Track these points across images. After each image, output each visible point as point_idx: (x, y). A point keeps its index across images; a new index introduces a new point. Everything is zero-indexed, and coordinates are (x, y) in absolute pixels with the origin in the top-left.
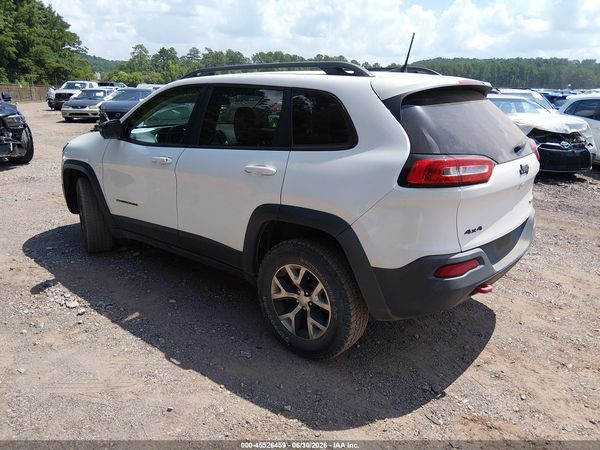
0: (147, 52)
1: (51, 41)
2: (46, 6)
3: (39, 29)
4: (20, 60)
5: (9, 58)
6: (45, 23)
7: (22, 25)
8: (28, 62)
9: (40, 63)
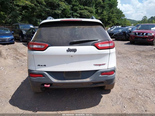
0: (147, 18)
1: (117, 17)
2: (118, 8)
3: (115, 14)
4: (108, 22)
5: (106, 21)
6: (117, 12)
7: (110, 14)
8: (110, 22)
9: (113, 22)
